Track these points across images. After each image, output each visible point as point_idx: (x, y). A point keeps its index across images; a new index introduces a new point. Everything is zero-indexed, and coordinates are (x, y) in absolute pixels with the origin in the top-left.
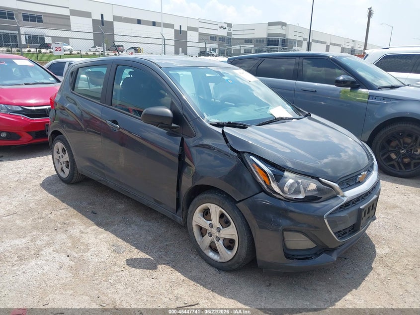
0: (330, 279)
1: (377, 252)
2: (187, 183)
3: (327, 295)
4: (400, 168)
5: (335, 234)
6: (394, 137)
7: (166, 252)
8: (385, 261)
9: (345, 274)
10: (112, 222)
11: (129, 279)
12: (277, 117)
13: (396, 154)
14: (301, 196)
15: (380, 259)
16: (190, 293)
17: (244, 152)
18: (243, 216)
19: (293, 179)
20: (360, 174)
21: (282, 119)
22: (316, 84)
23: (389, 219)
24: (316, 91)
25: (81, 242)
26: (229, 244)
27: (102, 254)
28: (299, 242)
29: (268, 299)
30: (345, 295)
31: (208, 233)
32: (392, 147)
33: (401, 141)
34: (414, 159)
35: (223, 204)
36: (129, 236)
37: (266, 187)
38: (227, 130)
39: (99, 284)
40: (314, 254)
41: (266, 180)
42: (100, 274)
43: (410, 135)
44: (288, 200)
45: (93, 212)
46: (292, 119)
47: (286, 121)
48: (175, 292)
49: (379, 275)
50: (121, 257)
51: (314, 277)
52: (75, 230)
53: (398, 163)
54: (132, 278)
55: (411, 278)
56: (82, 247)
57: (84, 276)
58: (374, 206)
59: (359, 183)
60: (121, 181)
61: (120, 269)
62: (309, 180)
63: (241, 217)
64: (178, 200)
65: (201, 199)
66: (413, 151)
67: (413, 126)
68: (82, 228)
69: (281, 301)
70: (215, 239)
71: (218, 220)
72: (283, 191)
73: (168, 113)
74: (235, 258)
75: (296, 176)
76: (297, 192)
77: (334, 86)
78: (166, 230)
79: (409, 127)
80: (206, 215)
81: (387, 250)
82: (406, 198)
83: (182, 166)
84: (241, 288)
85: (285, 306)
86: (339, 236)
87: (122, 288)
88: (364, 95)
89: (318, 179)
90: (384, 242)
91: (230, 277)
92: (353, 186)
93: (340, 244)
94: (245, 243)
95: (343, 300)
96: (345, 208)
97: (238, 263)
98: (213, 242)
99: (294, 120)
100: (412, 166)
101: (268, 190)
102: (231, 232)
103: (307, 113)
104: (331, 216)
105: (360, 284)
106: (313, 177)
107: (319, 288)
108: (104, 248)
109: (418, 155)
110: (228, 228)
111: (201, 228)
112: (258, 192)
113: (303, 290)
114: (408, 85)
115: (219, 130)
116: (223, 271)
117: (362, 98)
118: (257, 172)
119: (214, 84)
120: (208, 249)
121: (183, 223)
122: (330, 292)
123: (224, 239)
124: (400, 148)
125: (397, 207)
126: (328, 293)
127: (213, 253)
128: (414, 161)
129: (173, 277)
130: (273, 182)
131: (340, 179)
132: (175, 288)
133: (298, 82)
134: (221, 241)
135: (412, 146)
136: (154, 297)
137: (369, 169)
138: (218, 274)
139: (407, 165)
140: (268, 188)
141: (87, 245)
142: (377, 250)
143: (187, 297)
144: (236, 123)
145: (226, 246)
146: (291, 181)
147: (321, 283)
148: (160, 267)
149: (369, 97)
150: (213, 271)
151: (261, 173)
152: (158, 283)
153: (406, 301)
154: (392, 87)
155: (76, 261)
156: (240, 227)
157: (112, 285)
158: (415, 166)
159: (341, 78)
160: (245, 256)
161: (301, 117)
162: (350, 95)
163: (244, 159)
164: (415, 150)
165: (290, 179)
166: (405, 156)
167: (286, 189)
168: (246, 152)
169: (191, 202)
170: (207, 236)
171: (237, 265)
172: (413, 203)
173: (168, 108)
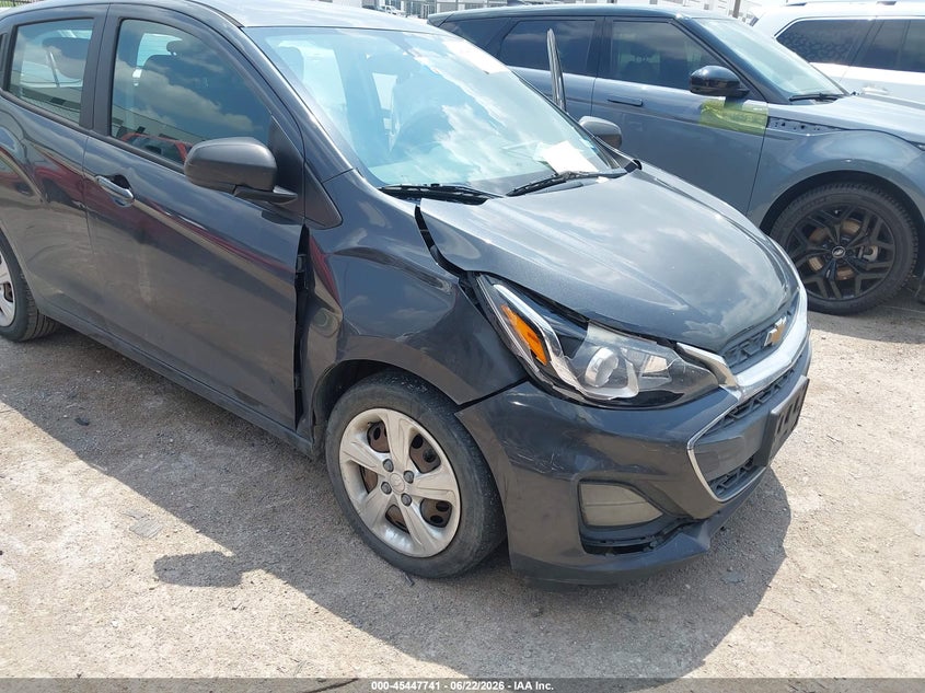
0: (688, 586)
1: (791, 508)
2: (323, 352)
3: (683, 633)
4: (831, 293)
5: (710, 483)
6: (819, 218)
7: (273, 530)
8: (812, 531)
9: (724, 572)
10: (130, 447)
11: (169, 614)
12: (560, 171)
13: (822, 259)
14: (628, 392)
15: (801, 525)
16: (335, 647)
17: (477, 273)
18: (473, 444)
19: (610, 347)
20: (773, 326)
21: (572, 176)
22: (645, 87)
23: (814, 419)
24: (641, 105)
25: (40, 507)
26: (437, 514)
27: (97, 542)
28: (619, 507)
29: (538, 654)
30: (728, 631)
31: (380, 483)
32: (814, 242)
33: (837, 228)
34: (864, 271)
35: (421, 412)
36: (173, 485)
37: (536, 370)
38: (429, 207)
39: (84, 635)
40: (655, 535)
41: (538, 349)
42: (87, 604)
43: (858, 216)
44: (595, 404)
45: (79, 421)
46: (596, 176)
47: (583, 181)
48: (295, 648)
49: (803, 570)
50: (149, 548)
51: (650, 583)
52: (26, 475)
53: (826, 281)
54: (178, 610)
55: (877, 573)
56: (42, 523)
57: (41, 613)
58: (799, 404)
59: (770, 348)
60: (146, 339)
61: (145, 585)
62: (651, 349)
63: (468, 447)
64: (299, 395)
65: (359, 398)
66: (861, 253)
67: (866, 194)
68: (45, 466)
69: (571, 659)
70: (399, 498)
71: (407, 452)
72: (582, 380)
73: (260, 157)
74: (452, 550)
75: (618, 341)
76: (619, 379)
77: (688, 93)
78: (272, 468)
79: (856, 194)
80: (376, 437)
81: (815, 502)
82: (845, 364)
83: (306, 308)
84: (468, 625)
85: (584, 673)
86: (719, 487)
87: (147, 642)
88: (756, 116)
89: (673, 344)
90: (806, 479)
91: (439, 594)
92: (756, 358)
93: (719, 508)
94: (480, 513)
95: (722, 645)
96: (738, 417)
97: (460, 562)
98: (394, 506)
99: (602, 180)
100: (858, 285)
101: (542, 378)
102: (442, 483)
103: (631, 160)
104: (706, 441)
105: (760, 597)
106: (660, 341)
107: (662, 614)
108: (104, 525)
109: (872, 262)
110: (436, 472)
111: (361, 471)
112: (514, 380)
113: (624, 622)
114: (854, 93)
115: (407, 207)
116: (421, 577)
117: (753, 122)
118: (511, 325)
119: (395, 77)
120: (382, 522)
121: (314, 454)
122: (690, 624)
123: (424, 501)
124: (832, 246)
125: (829, 388)
126: (685, 626)
127: (395, 532)
128: (861, 276)
129: (288, 602)
130: (557, 354)
131: (728, 342)
132: (294, 635)
133: (600, 80)
134: (415, 507)
135: (860, 242)
136: (236, 664)
137: (788, 309)
138: (407, 588)
139: (846, 286)
140: (541, 371)
141: (57, 518)
142: (793, 502)
143: (325, 661)
144: (452, 189)
145: (429, 518)
146: (604, 354)
147: (668, 600)
148: (256, 577)
149: (769, 121)
150: (395, 577)
151: (523, 329)
152: (247, 624)
153: (872, 638)
154: (823, 98)
155: (21, 566)
156: (466, 473)
157: (120, 634)
158: (864, 288)
159: (704, 72)
160: (478, 545)
161: (617, 171)
162: (724, 115)
163: (477, 292)
164: (867, 250)
165: (602, 349)
166: (842, 264)
167: (590, 375)
168: (483, 273)
169: (335, 402)
170: (378, 491)
171: (457, 568)
172: (863, 378)
173: (262, 141)
